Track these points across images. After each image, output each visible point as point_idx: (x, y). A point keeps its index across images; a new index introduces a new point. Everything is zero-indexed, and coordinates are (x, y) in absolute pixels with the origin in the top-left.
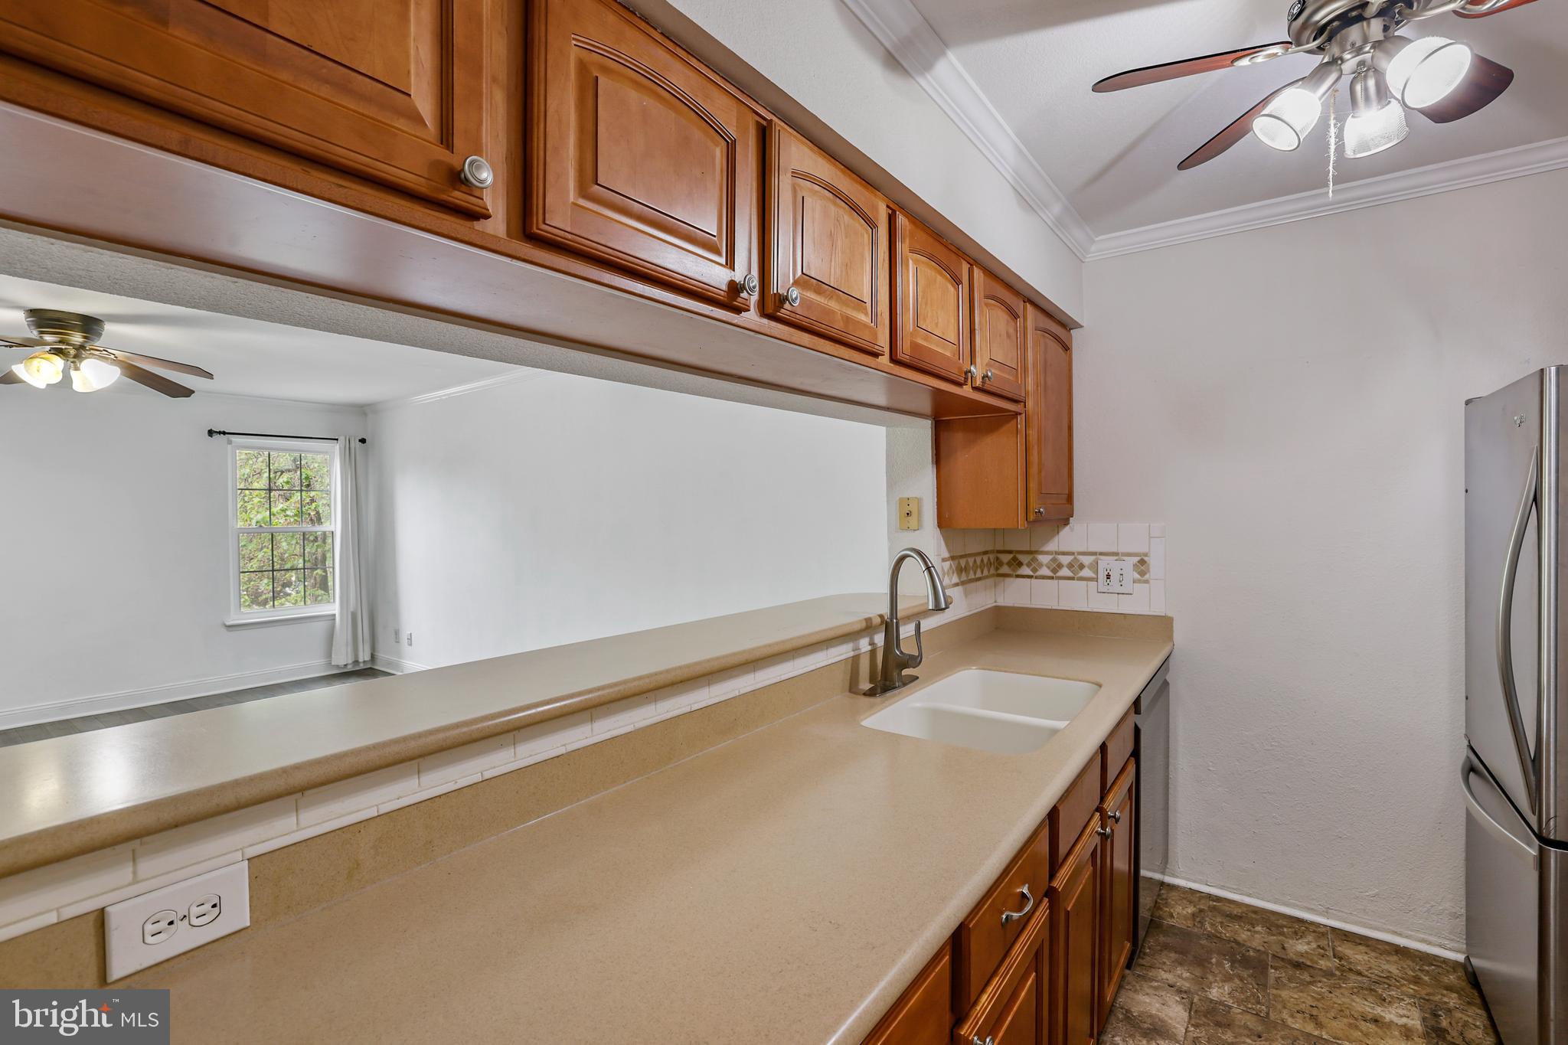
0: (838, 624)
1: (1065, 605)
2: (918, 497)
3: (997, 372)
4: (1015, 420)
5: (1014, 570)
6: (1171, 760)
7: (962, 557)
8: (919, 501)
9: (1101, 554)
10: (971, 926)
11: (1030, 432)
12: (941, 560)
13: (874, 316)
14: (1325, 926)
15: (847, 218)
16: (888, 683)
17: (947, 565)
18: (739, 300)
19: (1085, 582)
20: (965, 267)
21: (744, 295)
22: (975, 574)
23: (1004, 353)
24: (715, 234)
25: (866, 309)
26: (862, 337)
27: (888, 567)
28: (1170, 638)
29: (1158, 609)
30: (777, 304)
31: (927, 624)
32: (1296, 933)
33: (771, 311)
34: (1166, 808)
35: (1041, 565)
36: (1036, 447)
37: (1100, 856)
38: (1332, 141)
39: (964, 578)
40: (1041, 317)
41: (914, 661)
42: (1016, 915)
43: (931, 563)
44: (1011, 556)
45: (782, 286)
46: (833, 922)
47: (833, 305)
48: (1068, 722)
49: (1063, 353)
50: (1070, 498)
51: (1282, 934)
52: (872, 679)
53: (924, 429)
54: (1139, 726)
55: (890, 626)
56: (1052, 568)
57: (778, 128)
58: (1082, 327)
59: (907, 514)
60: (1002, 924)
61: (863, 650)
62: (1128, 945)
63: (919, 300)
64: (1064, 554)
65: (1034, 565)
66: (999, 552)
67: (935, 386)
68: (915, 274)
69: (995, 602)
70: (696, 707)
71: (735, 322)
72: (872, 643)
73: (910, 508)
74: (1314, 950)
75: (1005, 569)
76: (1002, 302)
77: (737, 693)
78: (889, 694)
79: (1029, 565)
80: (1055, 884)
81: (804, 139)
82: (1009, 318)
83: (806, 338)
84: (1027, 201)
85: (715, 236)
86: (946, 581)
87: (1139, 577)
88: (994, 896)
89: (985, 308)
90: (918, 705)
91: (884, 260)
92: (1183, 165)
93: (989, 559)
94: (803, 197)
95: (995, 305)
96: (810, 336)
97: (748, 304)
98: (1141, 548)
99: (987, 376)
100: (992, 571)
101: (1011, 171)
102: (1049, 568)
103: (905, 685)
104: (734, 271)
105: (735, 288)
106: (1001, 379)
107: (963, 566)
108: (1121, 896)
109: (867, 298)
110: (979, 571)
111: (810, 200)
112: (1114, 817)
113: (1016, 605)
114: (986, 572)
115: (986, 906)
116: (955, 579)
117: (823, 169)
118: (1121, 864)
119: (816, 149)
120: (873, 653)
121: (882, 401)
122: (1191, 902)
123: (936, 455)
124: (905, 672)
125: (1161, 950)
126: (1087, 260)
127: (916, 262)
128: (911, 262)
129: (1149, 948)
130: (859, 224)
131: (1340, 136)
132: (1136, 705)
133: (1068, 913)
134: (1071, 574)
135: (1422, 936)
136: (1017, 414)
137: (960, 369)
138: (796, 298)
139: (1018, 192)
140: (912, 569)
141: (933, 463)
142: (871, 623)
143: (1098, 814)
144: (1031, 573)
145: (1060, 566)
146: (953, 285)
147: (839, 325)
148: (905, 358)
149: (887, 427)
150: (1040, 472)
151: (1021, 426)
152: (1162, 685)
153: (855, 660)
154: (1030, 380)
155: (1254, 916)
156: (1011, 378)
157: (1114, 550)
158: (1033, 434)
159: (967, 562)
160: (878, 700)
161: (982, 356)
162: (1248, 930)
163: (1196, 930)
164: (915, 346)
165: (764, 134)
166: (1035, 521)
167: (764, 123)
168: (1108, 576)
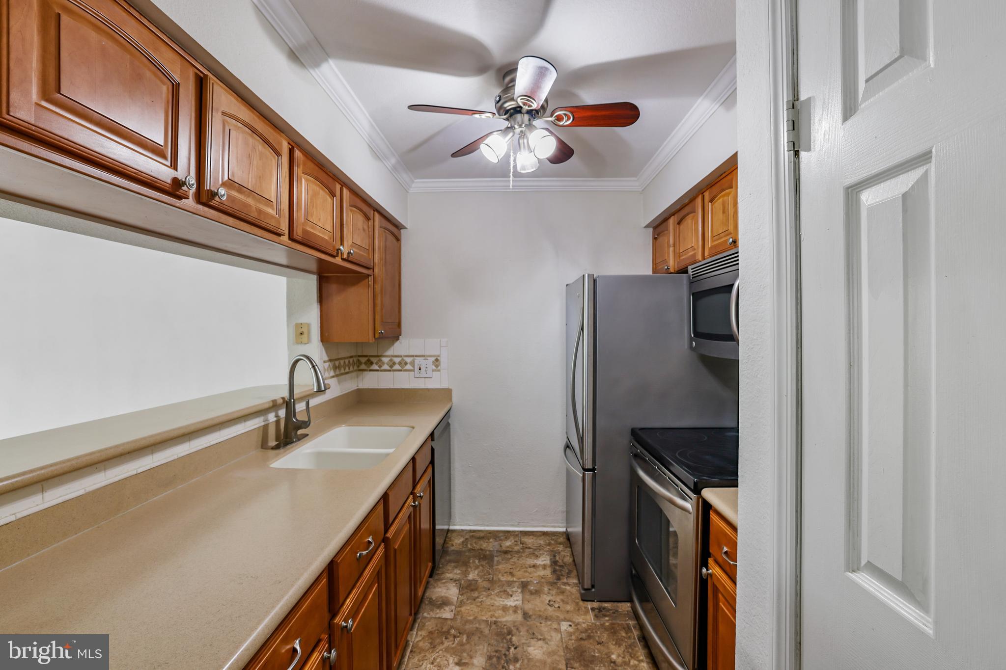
0: (252, 405)
1: (398, 386)
2: (308, 322)
3: (356, 250)
4: (367, 280)
5: (368, 367)
6: (452, 465)
7: (336, 360)
8: (309, 325)
9: (416, 356)
10: (339, 561)
11: (376, 287)
12: (322, 362)
13: (279, 211)
14: (518, 531)
15: (260, 147)
16: (288, 440)
17: (327, 365)
18: (181, 191)
19: (408, 372)
20: (338, 187)
21: (185, 188)
22: (345, 370)
23: (361, 239)
24: (162, 145)
25: (273, 205)
26: (272, 224)
27: (288, 367)
28: (451, 399)
29: (444, 385)
30: (210, 197)
31: (313, 402)
32: (506, 538)
33: (205, 201)
34: (450, 490)
35: (383, 363)
36: (379, 295)
37: (414, 518)
38: (512, 163)
39: (338, 372)
40: (384, 221)
41: (305, 424)
42: (365, 553)
43: (316, 364)
44: (367, 358)
45: (213, 186)
46: (253, 576)
47: (250, 201)
48: (394, 449)
49: (396, 243)
50: (399, 325)
51: (501, 540)
52: (277, 439)
53: (312, 281)
54: (434, 447)
55: (289, 404)
56: (390, 365)
57: (212, 82)
58: (406, 228)
59: (300, 333)
60: (357, 559)
61: (271, 421)
62: (430, 564)
63: (309, 204)
64: (396, 356)
65: (380, 363)
66: (359, 356)
67: (318, 256)
68: (305, 188)
69: (357, 386)
70: (140, 471)
71: (178, 205)
72: (277, 416)
73: (303, 330)
74: (512, 543)
75: (363, 367)
76: (361, 210)
77: (176, 457)
78: (288, 447)
79: (377, 364)
80: (388, 535)
81: (231, 91)
82: (365, 220)
83: (231, 220)
84: (377, 155)
85: (162, 146)
86: (326, 375)
87: (435, 368)
88: (352, 544)
89: (350, 212)
90: (308, 451)
91: (285, 177)
92: (454, 155)
93: (353, 361)
94: (230, 130)
95: (356, 211)
96: (234, 219)
97: (187, 194)
98: (437, 353)
99: (350, 253)
100: (355, 368)
101: (367, 135)
102: (388, 365)
103: (299, 440)
104: (177, 171)
105: (177, 183)
106: (360, 255)
107: (337, 365)
108: (425, 543)
109: (273, 199)
110: (347, 368)
111: (234, 132)
112: (420, 496)
113: (370, 388)
114: (351, 369)
115: (347, 550)
116: (332, 374)
117: (245, 113)
118: (425, 525)
119: (239, 99)
120: (278, 422)
121: (284, 261)
122: (462, 536)
123: (320, 297)
124: (300, 432)
125: (447, 564)
126: (410, 191)
127: (307, 180)
128: (303, 180)
129: (442, 564)
130: (268, 152)
131: (515, 161)
132: (432, 436)
133: (395, 550)
134: (400, 368)
135: (552, 525)
136: (369, 276)
137: (334, 247)
138: (224, 195)
139: (371, 148)
140: (304, 368)
141: (317, 302)
142: (276, 403)
143: (411, 496)
144: (378, 368)
145: (394, 364)
146: (330, 197)
147: (254, 214)
148: (299, 238)
149: (287, 277)
150: (382, 309)
151: (371, 283)
152: (446, 425)
153: (265, 428)
154: (376, 256)
155: (489, 535)
156: (365, 255)
157: (423, 354)
158: (378, 287)
159: (340, 363)
160: (282, 450)
161: (347, 241)
162: (487, 542)
163: (464, 549)
164: (305, 232)
165: (201, 83)
166: (379, 338)
167: (202, 75)
168: (420, 369)
